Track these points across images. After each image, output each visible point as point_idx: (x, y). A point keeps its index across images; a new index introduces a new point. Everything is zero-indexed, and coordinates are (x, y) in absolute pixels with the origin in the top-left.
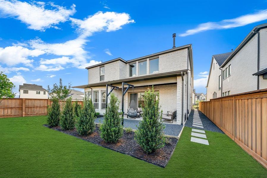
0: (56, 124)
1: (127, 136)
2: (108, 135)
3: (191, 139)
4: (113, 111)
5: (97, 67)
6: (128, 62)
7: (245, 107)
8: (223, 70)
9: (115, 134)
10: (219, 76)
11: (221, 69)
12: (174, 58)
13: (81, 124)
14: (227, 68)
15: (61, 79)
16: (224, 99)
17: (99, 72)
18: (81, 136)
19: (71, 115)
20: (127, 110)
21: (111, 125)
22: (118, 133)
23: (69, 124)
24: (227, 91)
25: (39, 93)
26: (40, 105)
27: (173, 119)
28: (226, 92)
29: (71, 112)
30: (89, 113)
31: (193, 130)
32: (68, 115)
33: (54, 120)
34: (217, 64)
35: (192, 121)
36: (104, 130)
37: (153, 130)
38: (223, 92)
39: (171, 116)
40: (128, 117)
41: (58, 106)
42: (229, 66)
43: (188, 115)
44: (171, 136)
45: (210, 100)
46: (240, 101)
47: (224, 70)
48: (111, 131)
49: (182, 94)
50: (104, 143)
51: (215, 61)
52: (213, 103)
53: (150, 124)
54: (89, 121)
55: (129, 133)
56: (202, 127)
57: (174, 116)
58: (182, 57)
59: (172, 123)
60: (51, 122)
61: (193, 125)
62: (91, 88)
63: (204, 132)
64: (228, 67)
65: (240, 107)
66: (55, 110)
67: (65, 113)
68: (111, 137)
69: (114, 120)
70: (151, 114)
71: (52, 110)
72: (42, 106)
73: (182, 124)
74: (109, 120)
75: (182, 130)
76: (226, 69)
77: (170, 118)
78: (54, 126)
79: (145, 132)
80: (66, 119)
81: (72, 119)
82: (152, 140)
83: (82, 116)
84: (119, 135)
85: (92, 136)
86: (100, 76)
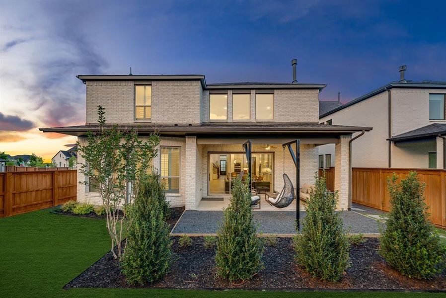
17: (133, 98)
73: (350, 209)
86: (135, 107)
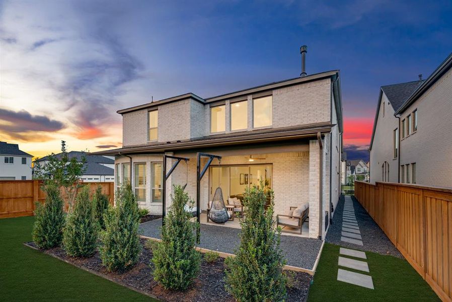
0: (54, 243)
1: (209, 269)
2: (170, 274)
3: (339, 274)
4: (180, 224)
5: (141, 111)
6: (208, 101)
7: (442, 216)
8: (402, 119)
9: (184, 273)
10: (395, 130)
11: (398, 116)
12: (304, 97)
13: (111, 246)
14: (410, 115)
15: (64, 142)
16: (402, 189)
17: (147, 122)
18: (110, 272)
19: (89, 226)
20: (207, 205)
21: (175, 253)
22: (190, 271)
23: (85, 245)
24: (410, 162)
25: (12, 161)
26: (16, 194)
27: (302, 224)
28: (408, 165)
29: (88, 217)
30: (129, 222)
31: (343, 251)
32: (82, 226)
33: (50, 234)
34: (390, 105)
35: (341, 226)
36: (162, 265)
37: (262, 270)
38: (401, 164)
39: (297, 220)
40: (208, 221)
41: (59, 203)
42: (414, 112)
43: (332, 214)
44: (298, 269)
45: (377, 183)
46: (434, 200)
47: (404, 120)
48: (176, 267)
49: (319, 175)
50: (162, 290)
51: (385, 99)
52: (381, 189)
53: (257, 257)
54: (128, 242)
55: (212, 262)
56: (361, 243)
57: (304, 218)
58: (321, 96)
59: (301, 234)
60: (45, 240)
61: (343, 239)
62: (130, 156)
63: (363, 255)
64: (412, 114)
65: (434, 213)
66: (53, 213)
67: (76, 222)
68: (176, 279)
69: (183, 243)
70: (258, 236)
71: (45, 213)
72: (20, 196)
73: (320, 237)
74: (172, 243)
75: (320, 251)
76: (408, 117)
77: (295, 223)
78: (50, 246)
79: (246, 272)
80: (78, 235)
81: (91, 233)
82: (261, 289)
83: (112, 230)
84: (192, 274)
85: (135, 271)
86: (149, 129)
